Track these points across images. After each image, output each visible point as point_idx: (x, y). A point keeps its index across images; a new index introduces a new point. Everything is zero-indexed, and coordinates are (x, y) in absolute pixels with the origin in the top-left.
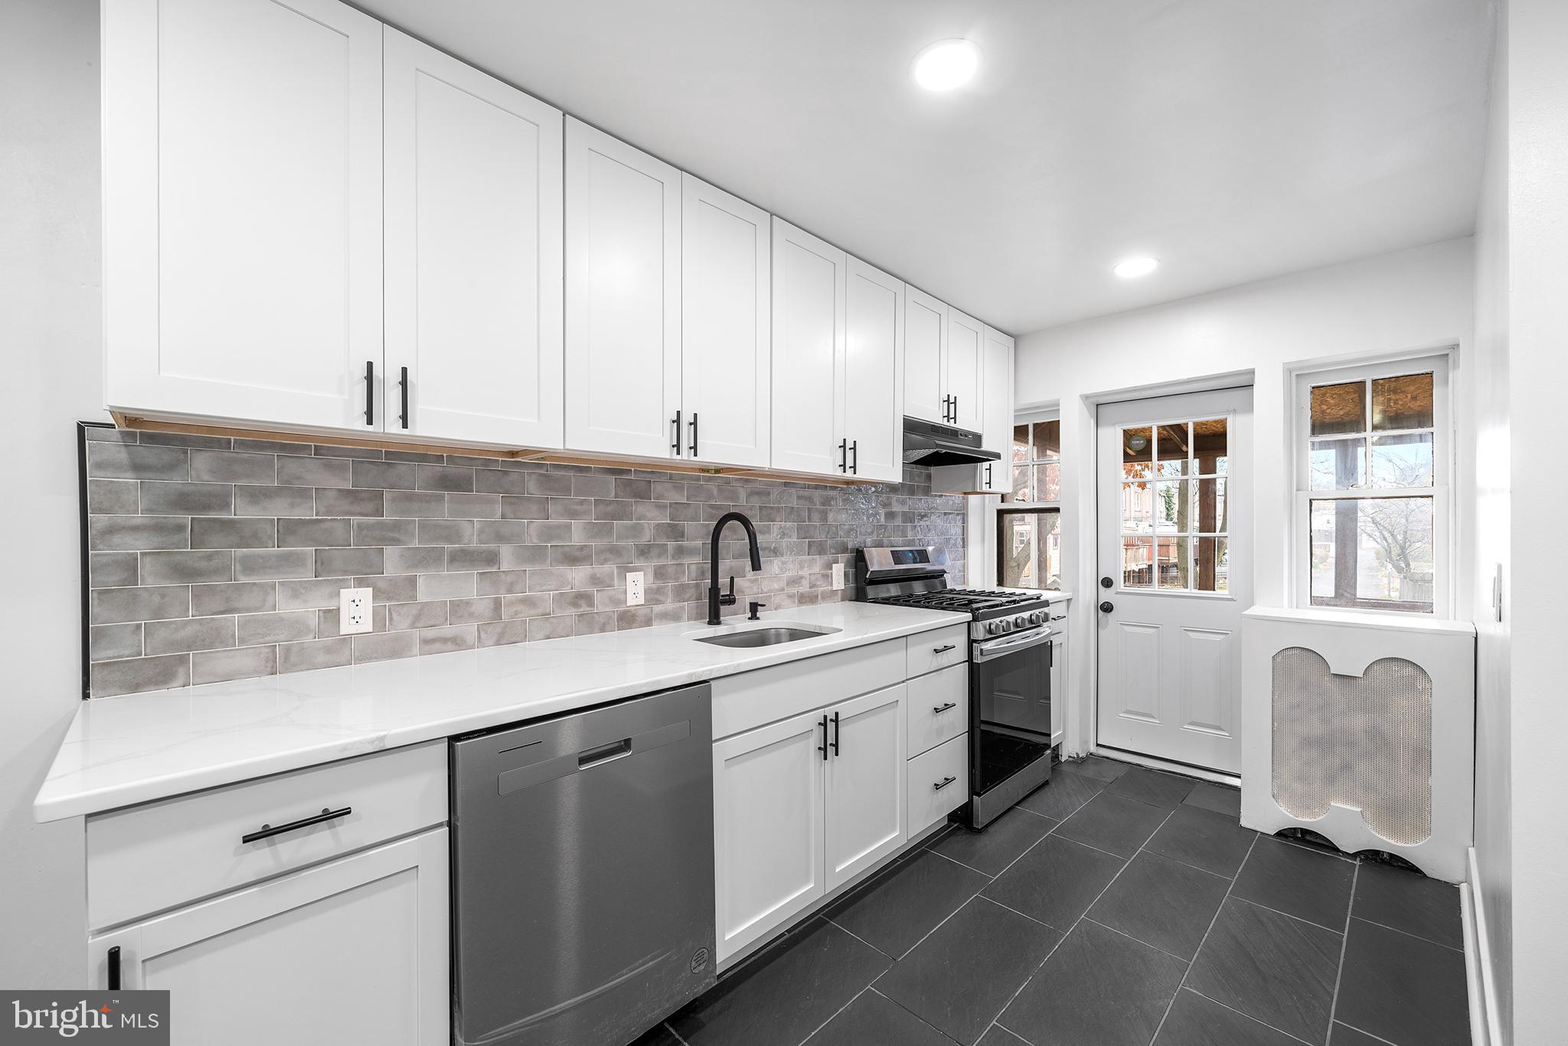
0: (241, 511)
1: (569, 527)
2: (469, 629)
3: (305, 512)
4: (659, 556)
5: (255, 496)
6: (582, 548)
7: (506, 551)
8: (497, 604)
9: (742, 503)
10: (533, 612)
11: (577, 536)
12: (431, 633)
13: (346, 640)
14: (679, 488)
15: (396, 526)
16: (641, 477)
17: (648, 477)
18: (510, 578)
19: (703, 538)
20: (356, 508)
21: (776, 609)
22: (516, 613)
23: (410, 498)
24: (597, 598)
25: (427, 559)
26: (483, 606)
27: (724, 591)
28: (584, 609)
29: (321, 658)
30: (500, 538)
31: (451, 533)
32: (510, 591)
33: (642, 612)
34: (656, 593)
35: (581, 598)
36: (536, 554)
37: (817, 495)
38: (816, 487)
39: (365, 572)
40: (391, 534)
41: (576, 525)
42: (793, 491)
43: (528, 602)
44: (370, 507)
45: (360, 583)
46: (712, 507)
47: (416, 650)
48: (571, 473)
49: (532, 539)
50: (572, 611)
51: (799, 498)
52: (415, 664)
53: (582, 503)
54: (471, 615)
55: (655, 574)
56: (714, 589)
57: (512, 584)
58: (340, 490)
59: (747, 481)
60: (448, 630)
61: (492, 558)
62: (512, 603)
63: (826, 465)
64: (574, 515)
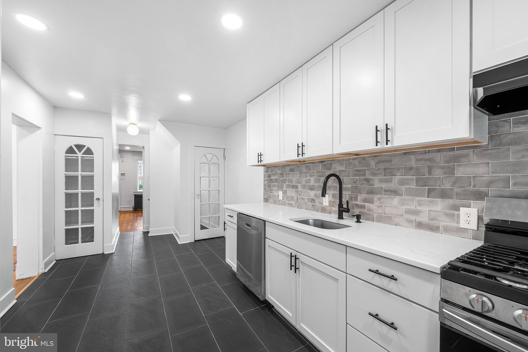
0: (272, 178)
1: (310, 180)
2: (293, 203)
3: (277, 178)
4: (334, 190)
5: (273, 175)
6: (314, 185)
7: (299, 185)
8: (298, 197)
10: (303, 202)
11: (312, 183)
12: (289, 202)
13: (280, 200)
14: (341, 165)
15: (285, 180)
16: (329, 162)
17: (331, 162)
18: (300, 192)
19: (352, 184)
20: (281, 176)
21: (396, 225)
22: (301, 201)
23: (286, 174)
24: (316, 201)
25: (288, 186)
26: (295, 198)
28: (313, 204)
29: (278, 203)
30: (299, 183)
31: (291, 181)
32: (300, 196)
33: (328, 208)
34: (333, 203)
35: (313, 200)
36: (304, 187)
37: (439, 157)
38: (439, 151)
39: (281, 188)
40: (284, 181)
41: (312, 179)
42: (413, 157)
43: (302, 199)
44: (282, 176)
45: (281, 190)
46: (356, 171)
47: (287, 205)
48: (311, 165)
49: (304, 183)
50: (311, 204)
51: (418, 160)
52: (287, 207)
53: (313, 173)
54: (294, 200)
55: (333, 196)
56: (340, 205)
57: (300, 194)
58: (280, 173)
59: (376, 156)
60: (290, 202)
61: (297, 187)
62: (300, 199)
64: (312, 176)
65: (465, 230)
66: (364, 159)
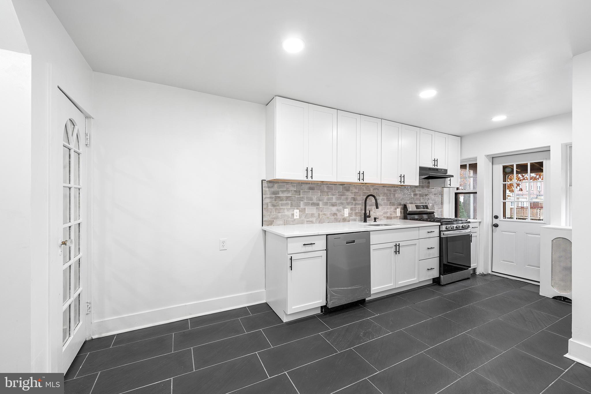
0: (281, 195)
1: (332, 198)
2: (314, 219)
3: (289, 195)
4: (352, 205)
5: (283, 192)
6: (335, 203)
7: (321, 203)
8: (319, 214)
9: (372, 192)
10: (325, 217)
11: (334, 200)
12: (308, 220)
13: (295, 220)
14: (356, 188)
15: (303, 197)
16: (348, 186)
17: (349, 186)
18: (321, 209)
19: (362, 201)
20: (296, 194)
21: (380, 220)
22: (323, 217)
23: (305, 192)
24: (338, 214)
25: (307, 204)
26: (316, 215)
27: (368, 214)
28: (335, 217)
29: (291, 223)
30: (320, 200)
31: (311, 199)
32: (321, 212)
33: (348, 218)
34: (351, 214)
35: (335, 214)
36: (326, 204)
37: (392, 189)
38: (392, 187)
39: (298, 206)
40: (301, 199)
41: (334, 197)
42: (385, 188)
43: (324, 214)
44: (298, 194)
45: (297, 209)
46: (364, 193)
47: (305, 223)
48: (333, 186)
49: (325, 201)
50: (333, 217)
51: (387, 190)
52: (305, 225)
53: (335, 192)
54: (315, 216)
55: (351, 209)
56: (365, 214)
57: (322, 210)
58: (294, 190)
59: (373, 186)
60: (310, 219)
61: (318, 205)
62: (321, 215)
63: (396, 181)
64: (333, 195)
65: (397, 217)
66: (368, 186)
